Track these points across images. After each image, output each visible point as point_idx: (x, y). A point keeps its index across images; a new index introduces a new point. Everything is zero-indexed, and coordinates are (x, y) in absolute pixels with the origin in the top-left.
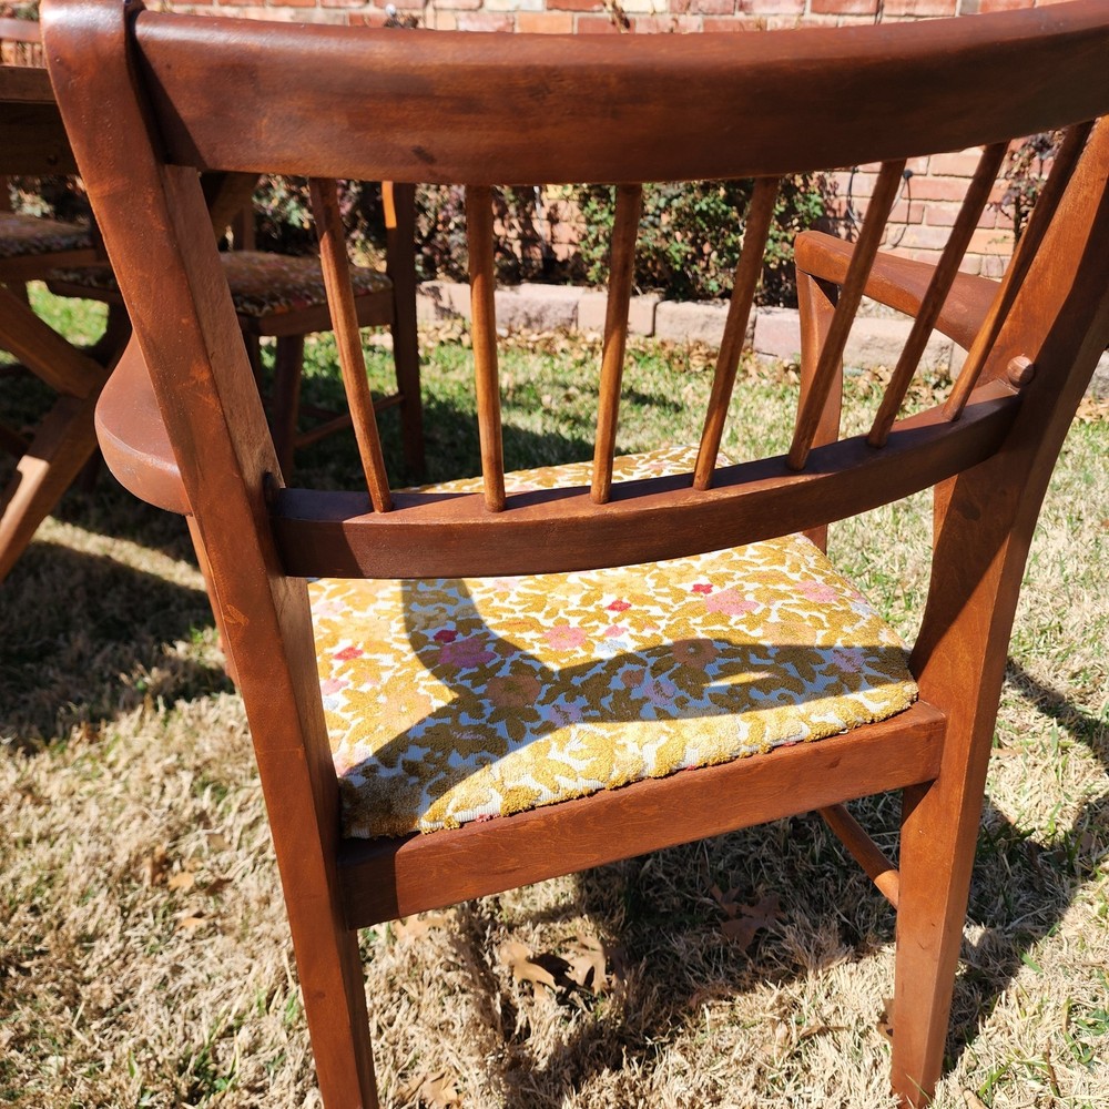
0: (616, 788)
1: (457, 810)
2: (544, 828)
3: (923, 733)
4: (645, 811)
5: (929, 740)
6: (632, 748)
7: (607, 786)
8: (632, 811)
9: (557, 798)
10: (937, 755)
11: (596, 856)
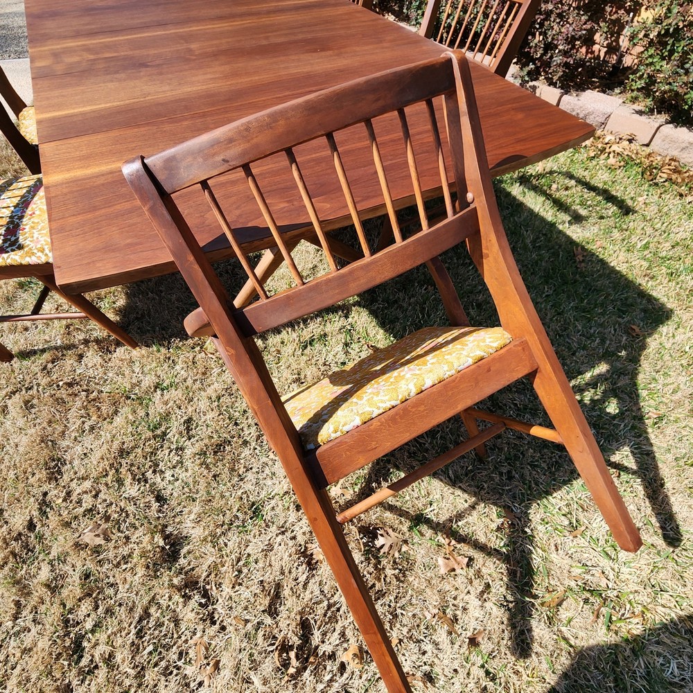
0: (403, 402)
1: (343, 426)
2: (381, 425)
3: (520, 348)
4: (419, 409)
5: (524, 350)
6: (404, 386)
7: (399, 402)
8: (414, 410)
9: (381, 411)
10: (531, 356)
11: (408, 434)
